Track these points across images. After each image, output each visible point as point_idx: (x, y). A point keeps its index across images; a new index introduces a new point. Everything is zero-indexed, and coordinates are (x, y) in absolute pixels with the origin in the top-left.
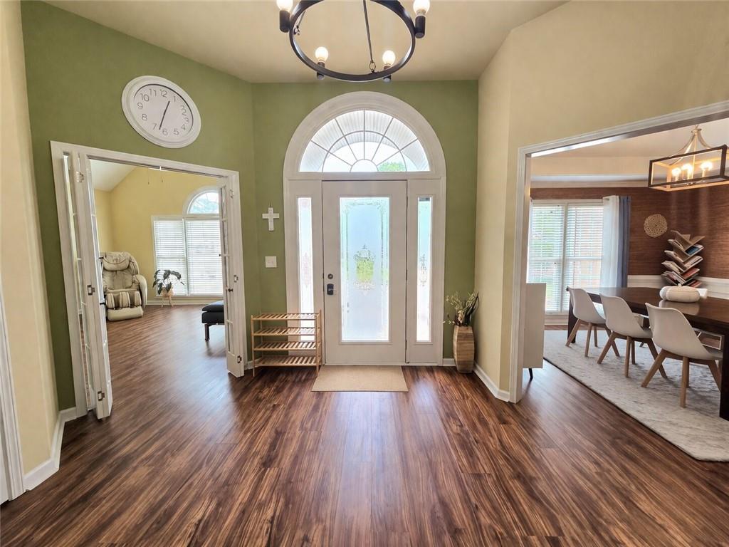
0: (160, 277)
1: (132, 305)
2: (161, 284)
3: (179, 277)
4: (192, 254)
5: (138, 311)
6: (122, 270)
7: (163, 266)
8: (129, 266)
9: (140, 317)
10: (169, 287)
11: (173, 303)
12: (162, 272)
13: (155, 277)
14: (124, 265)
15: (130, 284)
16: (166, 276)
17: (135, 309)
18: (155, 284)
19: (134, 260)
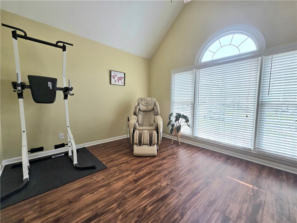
0: (173, 119)
1: (151, 144)
2: (173, 125)
3: (187, 121)
6: (149, 111)
7: (175, 110)
8: (154, 108)
10: (179, 128)
11: (180, 140)
12: (174, 115)
13: (170, 118)
14: (151, 107)
15: (152, 123)
16: (177, 119)
17: (152, 147)
18: (169, 124)
19: (157, 104)
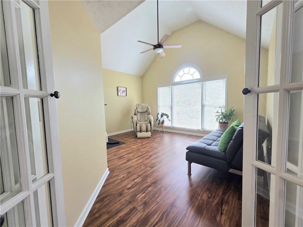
0: (159, 116)
1: (147, 131)
2: (160, 120)
3: (168, 117)
4: (175, 104)
5: (149, 134)
6: (144, 112)
7: (160, 112)
8: (147, 110)
9: (150, 138)
10: (163, 122)
11: (165, 130)
12: (160, 114)
13: (157, 116)
14: (145, 110)
15: (147, 119)
16: (162, 116)
17: (148, 133)
18: (157, 119)
19: (149, 107)
